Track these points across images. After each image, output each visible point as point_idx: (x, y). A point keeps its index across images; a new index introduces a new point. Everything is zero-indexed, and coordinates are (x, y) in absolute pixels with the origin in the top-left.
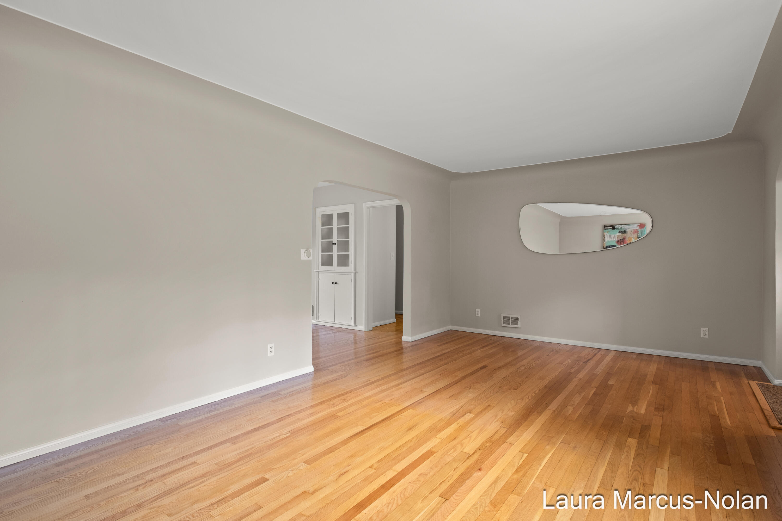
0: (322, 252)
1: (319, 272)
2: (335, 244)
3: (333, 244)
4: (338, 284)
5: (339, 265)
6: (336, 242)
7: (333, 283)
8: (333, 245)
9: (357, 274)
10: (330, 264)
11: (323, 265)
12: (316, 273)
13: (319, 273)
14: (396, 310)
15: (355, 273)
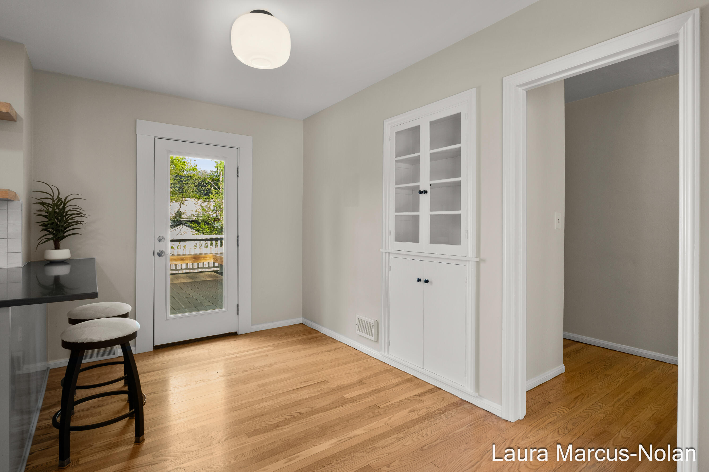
0: (396, 211)
1: (389, 253)
2: (426, 192)
3: (421, 192)
4: (431, 283)
5: (434, 240)
6: (428, 189)
7: (419, 280)
8: (421, 195)
9: (482, 265)
10: (415, 239)
11: (398, 239)
12: (384, 254)
13: (391, 255)
14: (566, 328)
15: (478, 264)
